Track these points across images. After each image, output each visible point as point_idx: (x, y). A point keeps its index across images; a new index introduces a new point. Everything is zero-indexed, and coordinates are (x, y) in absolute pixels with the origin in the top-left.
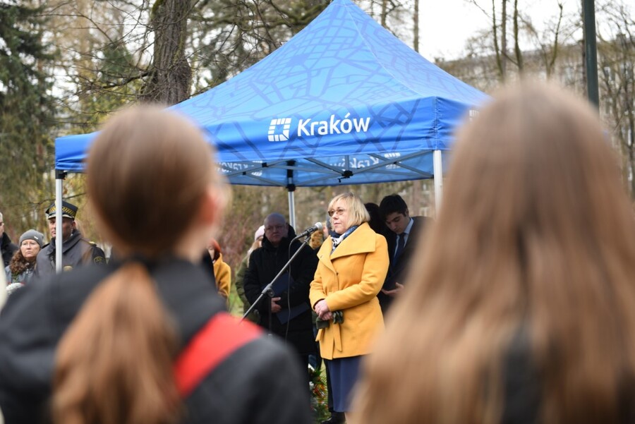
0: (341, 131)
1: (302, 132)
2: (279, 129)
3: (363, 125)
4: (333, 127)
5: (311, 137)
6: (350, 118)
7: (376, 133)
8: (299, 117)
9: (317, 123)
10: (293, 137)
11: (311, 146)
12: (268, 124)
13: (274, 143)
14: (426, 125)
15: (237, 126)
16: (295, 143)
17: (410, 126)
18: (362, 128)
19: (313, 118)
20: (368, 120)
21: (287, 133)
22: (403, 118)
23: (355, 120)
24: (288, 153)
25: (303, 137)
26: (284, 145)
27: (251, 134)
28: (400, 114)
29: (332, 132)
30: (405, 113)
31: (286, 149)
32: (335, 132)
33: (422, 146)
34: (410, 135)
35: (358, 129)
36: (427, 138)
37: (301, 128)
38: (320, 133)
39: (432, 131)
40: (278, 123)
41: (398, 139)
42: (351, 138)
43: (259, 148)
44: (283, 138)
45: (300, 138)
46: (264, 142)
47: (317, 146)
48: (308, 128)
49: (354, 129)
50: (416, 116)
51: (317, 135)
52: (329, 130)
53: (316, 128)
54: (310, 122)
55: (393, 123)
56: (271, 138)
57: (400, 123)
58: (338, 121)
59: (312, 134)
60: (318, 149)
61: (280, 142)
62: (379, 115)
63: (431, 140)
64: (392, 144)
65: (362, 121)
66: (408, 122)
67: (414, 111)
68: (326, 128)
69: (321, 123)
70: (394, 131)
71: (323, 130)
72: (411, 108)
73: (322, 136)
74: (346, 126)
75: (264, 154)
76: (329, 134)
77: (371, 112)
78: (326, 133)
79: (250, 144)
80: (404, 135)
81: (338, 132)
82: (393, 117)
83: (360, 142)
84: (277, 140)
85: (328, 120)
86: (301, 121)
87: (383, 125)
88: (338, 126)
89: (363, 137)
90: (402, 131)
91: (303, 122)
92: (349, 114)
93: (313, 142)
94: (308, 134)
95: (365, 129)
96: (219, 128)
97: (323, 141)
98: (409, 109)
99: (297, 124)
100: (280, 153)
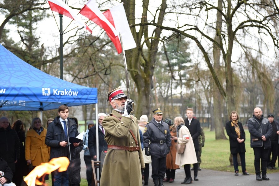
2: (46, 92)
3: (75, 94)
4: (66, 93)
5: (58, 95)
6: (72, 91)
7: (80, 97)
9: (60, 91)
10: (52, 95)
11: (58, 98)
13: (45, 96)
14: (94, 96)
15: (29, 89)
17: (90, 96)
18: (75, 95)
19: (58, 89)
20: (77, 92)
22: (88, 93)
23: (73, 92)
24: (49, 100)
25: (55, 95)
26: (48, 97)
27: (36, 92)
28: (87, 92)
29: (65, 95)
30: (89, 92)
31: (48, 98)
32: (66, 95)
33: (93, 102)
34: (90, 98)
35: (74, 95)
36: (95, 100)
37: (55, 92)
38: (61, 94)
39: (96, 98)
40: (45, 90)
41: (86, 99)
42: (72, 97)
43: (38, 97)
44: (48, 95)
45: (54, 95)
46: (41, 95)
47: (60, 98)
48: (57, 92)
49: (73, 95)
50: (92, 93)
51: (60, 95)
52: (64, 94)
54: (58, 91)
55: (85, 94)
56: (43, 94)
57: (87, 94)
58: (67, 92)
59: (59, 94)
60: (60, 99)
61: (46, 96)
62: (81, 91)
63: (96, 100)
64: (84, 100)
65: (75, 92)
66: (89, 94)
67: (91, 91)
68: (63, 93)
69: (62, 91)
70: (85, 97)
71: (62, 94)
72: (91, 90)
73: (62, 95)
74: (70, 93)
75: (40, 99)
76: (64, 95)
77: (78, 90)
78: (63, 95)
79: (35, 95)
80: (88, 98)
81: (67, 95)
82: (85, 92)
83: (75, 99)
84: (46, 95)
85: (64, 91)
86: (54, 90)
87: (82, 94)
88: (68, 93)
89: (76, 97)
90: (88, 97)
91: (55, 90)
92: (71, 90)
93: (59, 97)
94: (57, 94)
95: (76, 95)
96: (21, 88)
97: (62, 97)
98: (90, 91)
99: (53, 90)
100: (46, 100)
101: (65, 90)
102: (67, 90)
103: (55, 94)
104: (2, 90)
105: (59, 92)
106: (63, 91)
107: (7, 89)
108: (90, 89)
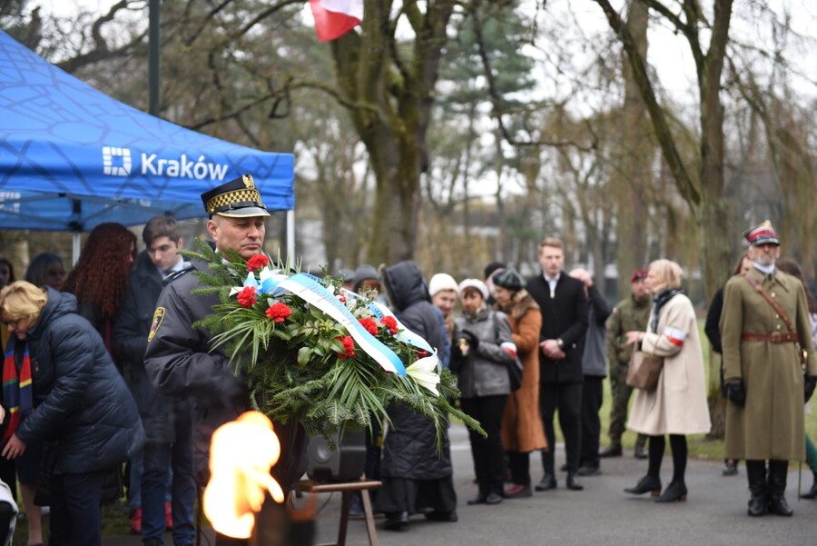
0: (193, 174)
2: (117, 160)
3: (219, 173)
4: (186, 168)
5: (157, 176)
6: (206, 161)
8: (141, 151)
9: (165, 162)
10: (136, 172)
11: (156, 187)
12: (101, 155)
13: (110, 176)
14: (286, 182)
15: (55, 148)
16: (136, 181)
17: (269, 182)
18: (217, 176)
19: (160, 155)
20: (226, 168)
21: (128, 167)
22: (263, 171)
23: (211, 166)
24: (127, 190)
25: (149, 175)
26: (122, 181)
27: (79, 161)
28: (259, 166)
29: (183, 174)
30: (265, 167)
31: (124, 186)
32: (186, 175)
33: (280, 203)
34: (269, 190)
35: (213, 177)
36: (286, 196)
37: (146, 163)
38: (169, 173)
39: (291, 190)
40: (114, 153)
42: (205, 184)
44: (122, 172)
45: (145, 176)
46: (97, 172)
47: (164, 187)
48: (155, 165)
49: (208, 176)
50: (276, 171)
51: (165, 175)
52: (180, 172)
53: (165, 167)
54: (157, 159)
56: (107, 170)
57: (258, 176)
58: (191, 164)
59: (160, 172)
60: (165, 191)
61: (117, 177)
62: (238, 164)
63: (290, 199)
65: (218, 167)
66: (267, 176)
67: (273, 166)
68: (176, 168)
69: (171, 162)
71: (173, 171)
72: (271, 162)
73: (170, 177)
74: (201, 171)
75: (95, 188)
76: (179, 177)
77: (229, 160)
78: (176, 174)
79: (76, 173)
81: (190, 175)
82: (251, 168)
84: (114, 173)
85: (179, 160)
86: (144, 156)
88: (192, 169)
91: (148, 157)
92: (202, 158)
93: (160, 182)
94: (154, 171)
95: (221, 178)
96: (27, 145)
97: (171, 183)
98: (269, 163)
99: (140, 158)
100: (115, 190)
101: (184, 158)
102: (189, 159)
103: (148, 170)
105: (161, 162)
106: (175, 163)
108: (271, 157)
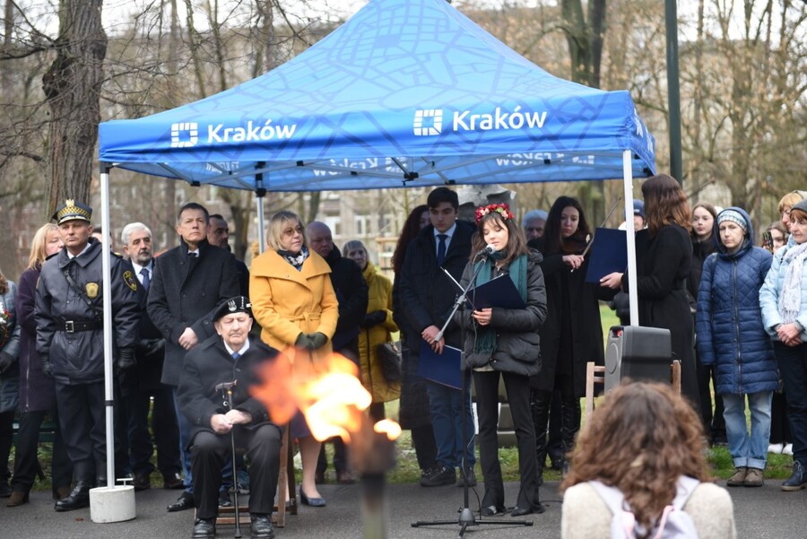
0: (509, 126)
1: (459, 125)
2: (428, 121)
3: (537, 122)
4: (500, 121)
5: (470, 132)
6: (522, 112)
7: (554, 129)
8: (454, 110)
9: (478, 116)
10: (447, 131)
11: (470, 142)
12: (413, 116)
13: (422, 137)
14: (618, 122)
15: (369, 116)
16: (448, 138)
17: (596, 123)
18: (536, 124)
19: (474, 109)
20: (544, 115)
21: (439, 127)
22: (588, 113)
23: (528, 115)
24: (438, 149)
25: (460, 131)
26: (435, 140)
27: (389, 125)
28: (584, 109)
29: (497, 127)
30: (591, 108)
31: (437, 144)
32: (501, 127)
33: (611, 144)
34: (596, 132)
35: (531, 125)
36: (617, 136)
37: (458, 121)
38: (482, 127)
39: (623, 128)
40: (426, 115)
41: (582, 137)
42: (522, 133)
43: (399, 142)
44: (433, 132)
45: (456, 133)
46: (408, 135)
47: (477, 141)
48: (467, 122)
49: (526, 125)
50: (603, 112)
51: (478, 129)
52: (494, 124)
53: (478, 122)
54: (469, 115)
55: (575, 119)
56: (417, 132)
57: (584, 119)
58: (505, 115)
59: (473, 128)
60: (480, 145)
61: (429, 136)
62: (558, 110)
63: (622, 138)
64: (573, 142)
65: (536, 116)
66: (594, 118)
67: (601, 106)
68: (490, 122)
69: (484, 116)
70: (577, 128)
71: (486, 125)
72: (599, 103)
73: (484, 131)
74: (516, 121)
75: (407, 150)
76: (494, 129)
77: (547, 105)
78: (490, 127)
79: (388, 138)
80: (589, 132)
81: (506, 127)
82: (576, 113)
83: (533, 139)
84: (425, 133)
85: (493, 114)
86: (456, 114)
87: (562, 121)
88: (506, 121)
89: (537, 133)
90: (587, 128)
91: (459, 116)
92: (519, 108)
93: (474, 137)
94: (466, 128)
95: (540, 125)
96: (344, 118)
97: (486, 136)
98: (595, 104)
100: (428, 149)
101: (498, 110)
102: (504, 111)
104: (286, 128)
106: (490, 117)
107: (300, 123)
108: (597, 97)
